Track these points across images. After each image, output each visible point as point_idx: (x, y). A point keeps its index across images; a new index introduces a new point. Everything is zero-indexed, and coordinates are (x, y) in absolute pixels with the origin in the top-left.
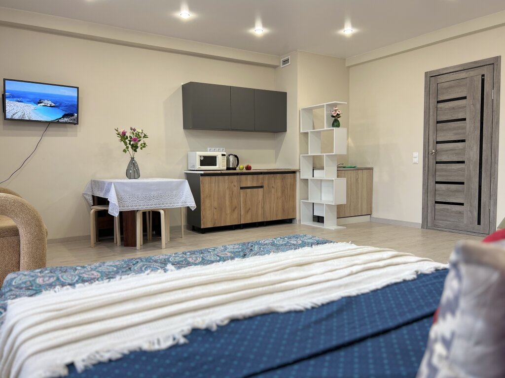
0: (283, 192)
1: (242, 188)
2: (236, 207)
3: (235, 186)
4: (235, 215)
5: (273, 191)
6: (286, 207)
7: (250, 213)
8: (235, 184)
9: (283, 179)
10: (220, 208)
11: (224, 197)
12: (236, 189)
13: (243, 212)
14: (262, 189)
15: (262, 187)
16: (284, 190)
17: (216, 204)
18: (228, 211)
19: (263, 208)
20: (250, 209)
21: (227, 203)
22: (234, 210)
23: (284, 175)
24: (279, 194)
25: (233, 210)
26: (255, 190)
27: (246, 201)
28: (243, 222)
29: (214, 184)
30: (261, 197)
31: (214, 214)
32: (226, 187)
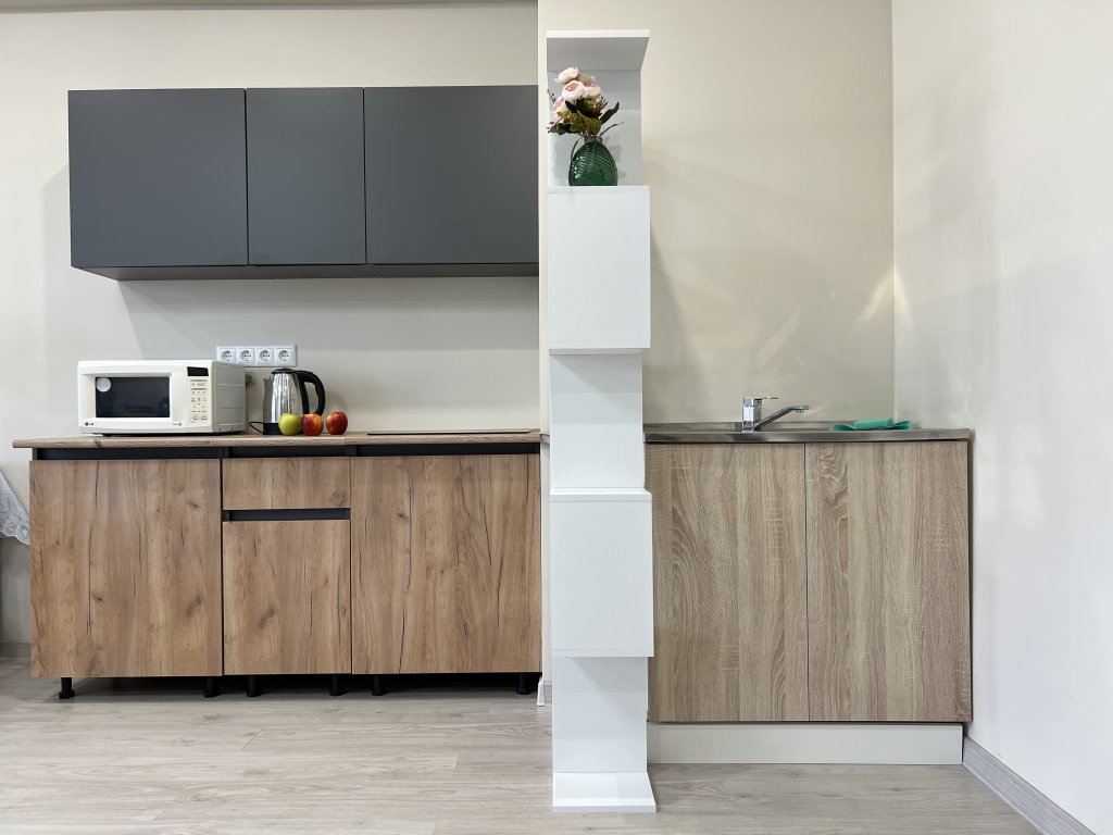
0: (461, 541)
1: (231, 516)
2: (199, 600)
3: (196, 506)
4: (197, 634)
5: (402, 532)
6: (478, 617)
7: (273, 631)
8: (198, 494)
9: (459, 480)
10: (123, 599)
11: (141, 553)
12: (201, 520)
13: (234, 624)
14: (340, 524)
15: (341, 513)
16: (468, 534)
17: (98, 580)
18: (161, 613)
19: (347, 611)
20: (271, 612)
21: (156, 576)
22: (189, 612)
23: (467, 460)
24: (440, 550)
25: (186, 611)
26: (300, 524)
27: (250, 576)
28: (234, 668)
29: (90, 496)
30: (332, 562)
31: (90, 623)
32: (152, 508)
